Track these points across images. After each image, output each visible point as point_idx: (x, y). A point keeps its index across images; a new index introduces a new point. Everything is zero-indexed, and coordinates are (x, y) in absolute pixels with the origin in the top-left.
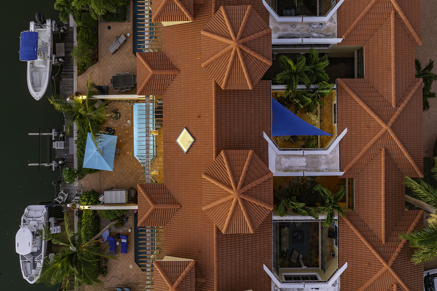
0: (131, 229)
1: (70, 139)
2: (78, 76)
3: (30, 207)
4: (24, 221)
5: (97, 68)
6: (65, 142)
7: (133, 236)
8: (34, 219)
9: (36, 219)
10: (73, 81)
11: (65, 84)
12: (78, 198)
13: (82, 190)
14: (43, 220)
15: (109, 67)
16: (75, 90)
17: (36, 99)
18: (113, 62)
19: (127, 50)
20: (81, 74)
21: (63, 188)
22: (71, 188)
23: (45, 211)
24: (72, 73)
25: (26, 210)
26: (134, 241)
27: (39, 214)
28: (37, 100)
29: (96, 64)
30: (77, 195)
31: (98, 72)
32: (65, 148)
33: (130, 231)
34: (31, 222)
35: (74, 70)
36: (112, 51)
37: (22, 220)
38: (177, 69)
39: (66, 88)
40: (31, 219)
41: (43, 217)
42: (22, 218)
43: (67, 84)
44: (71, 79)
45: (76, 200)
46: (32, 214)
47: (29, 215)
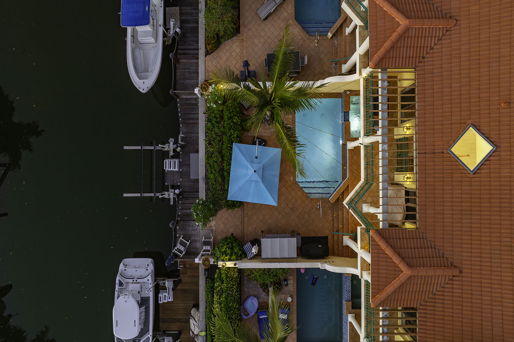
0: (291, 297)
1: (192, 155)
2: (206, 56)
3: (126, 261)
4: (121, 284)
5: (237, 44)
6: (181, 160)
7: (295, 308)
8: (135, 281)
9: (138, 280)
10: (197, 64)
11: (185, 69)
12: (208, 248)
13: (211, 235)
14: (150, 281)
15: (256, 41)
16: (201, 78)
17: (141, 90)
18: (263, 34)
19: (285, 14)
20: (211, 53)
21: (181, 232)
22: (193, 232)
23: (151, 267)
24: (196, 52)
25: (121, 267)
26: (295, 316)
27: (141, 272)
28: (143, 92)
29: (235, 38)
30: (206, 243)
31: (238, 50)
32: (181, 170)
33: (289, 300)
34: (131, 285)
35: (199, 47)
36: (263, 15)
37: (117, 282)
38: (450, 17)
39: (187, 74)
40: (131, 281)
41: (149, 278)
42: (118, 279)
43: (188, 69)
44: (195, 61)
45: (205, 251)
46: (130, 272)
47: (126, 274)
